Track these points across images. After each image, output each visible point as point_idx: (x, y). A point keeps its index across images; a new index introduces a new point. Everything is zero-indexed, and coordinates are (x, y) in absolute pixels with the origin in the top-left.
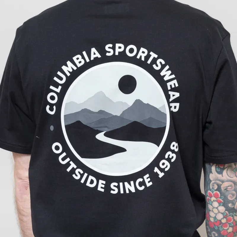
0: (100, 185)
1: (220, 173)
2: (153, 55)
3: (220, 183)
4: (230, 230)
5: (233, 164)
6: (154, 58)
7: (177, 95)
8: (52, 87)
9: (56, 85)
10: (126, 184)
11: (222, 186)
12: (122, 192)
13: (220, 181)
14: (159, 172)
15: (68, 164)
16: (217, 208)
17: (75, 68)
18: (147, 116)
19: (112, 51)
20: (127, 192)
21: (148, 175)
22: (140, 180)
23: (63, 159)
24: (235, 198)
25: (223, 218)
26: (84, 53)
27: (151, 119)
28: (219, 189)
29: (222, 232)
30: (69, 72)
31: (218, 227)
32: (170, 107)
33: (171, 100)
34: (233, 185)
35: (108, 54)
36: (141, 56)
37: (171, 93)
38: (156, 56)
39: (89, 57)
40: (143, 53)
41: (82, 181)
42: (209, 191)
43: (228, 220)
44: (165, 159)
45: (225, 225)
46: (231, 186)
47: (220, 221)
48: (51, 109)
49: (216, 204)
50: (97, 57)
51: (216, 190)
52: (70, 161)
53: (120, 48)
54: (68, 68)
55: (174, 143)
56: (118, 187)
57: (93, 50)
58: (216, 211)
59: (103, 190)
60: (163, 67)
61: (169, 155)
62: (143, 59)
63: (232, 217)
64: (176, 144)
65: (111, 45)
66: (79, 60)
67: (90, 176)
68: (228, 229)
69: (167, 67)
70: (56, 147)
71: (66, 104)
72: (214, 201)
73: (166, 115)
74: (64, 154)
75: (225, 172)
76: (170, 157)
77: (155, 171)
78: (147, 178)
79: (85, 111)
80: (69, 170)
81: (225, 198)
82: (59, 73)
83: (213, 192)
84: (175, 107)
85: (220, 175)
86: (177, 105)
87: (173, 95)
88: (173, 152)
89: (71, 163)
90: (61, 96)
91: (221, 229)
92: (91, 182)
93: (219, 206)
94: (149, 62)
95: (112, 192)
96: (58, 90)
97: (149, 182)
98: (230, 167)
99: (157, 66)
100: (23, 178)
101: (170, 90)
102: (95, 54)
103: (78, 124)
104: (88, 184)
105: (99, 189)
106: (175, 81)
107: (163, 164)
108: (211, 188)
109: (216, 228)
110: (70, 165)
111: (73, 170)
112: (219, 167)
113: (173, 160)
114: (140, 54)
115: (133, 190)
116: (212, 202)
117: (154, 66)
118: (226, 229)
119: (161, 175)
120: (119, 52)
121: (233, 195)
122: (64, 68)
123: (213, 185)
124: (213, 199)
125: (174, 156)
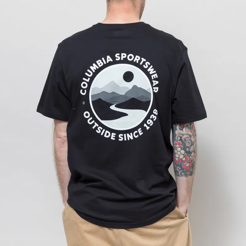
0: (112, 136)
1: (182, 130)
2: (143, 60)
3: (182, 136)
4: (188, 165)
5: (189, 123)
6: (144, 61)
7: (157, 82)
8: (84, 79)
9: (87, 77)
10: (128, 135)
11: (183, 138)
12: (125, 139)
13: (181, 134)
14: (147, 126)
15: (93, 124)
16: (180, 151)
17: (98, 68)
18: (140, 95)
19: (119, 57)
20: (129, 139)
21: (140, 129)
22: (136, 132)
23: (90, 121)
24: (191, 145)
25: (183, 158)
26: (103, 59)
27: (142, 96)
28: (181, 140)
29: (183, 167)
30: (94, 70)
31: (181, 164)
32: (153, 90)
33: (153, 85)
34: (189, 137)
35: (117, 59)
36: (136, 61)
37: (154, 81)
38: (145, 60)
39: (106, 61)
40: (137, 59)
41: (102, 134)
42: (175, 142)
43: (186, 159)
44: (150, 119)
45: (184, 162)
46: (188, 137)
47: (182, 159)
48: (83, 92)
49: (179, 149)
50: (111, 61)
51: (179, 140)
52: (94, 122)
53: (124, 56)
54: (94, 67)
55: (155, 110)
56: (123, 137)
57: (108, 57)
58: (179, 153)
59: (114, 139)
60: (149, 66)
61: (152, 117)
62: (137, 62)
63: (188, 157)
64: (156, 111)
65: (119, 54)
66: (100, 63)
67: (106, 131)
68: (187, 164)
69: (152, 67)
70: (86, 114)
71: (92, 88)
72: (178, 147)
73: (151, 93)
74: (91, 118)
75: (184, 129)
76: (153, 118)
77: (144, 126)
78: (140, 130)
79: (104, 93)
80: (94, 127)
81: (185, 145)
82: (88, 71)
83: (177, 142)
84: (156, 90)
85: (182, 131)
86: (157, 88)
87: (155, 83)
88: (155, 115)
89: (95, 123)
90: (90, 84)
91: (182, 165)
92: (107, 134)
93: (181, 150)
94: (141, 64)
95: (119, 140)
96: (88, 80)
97: (141, 132)
98: (187, 126)
99: (146, 66)
100: (61, 137)
101: (153, 80)
102: (109, 59)
103: (100, 100)
104: (105, 136)
105: (112, 138)
106: (156, 75)
107: (149, 122)
108: (176, 139)
109: (179, 164)
110: (95, 124)
111: (96, 128)
112: (181, 126)
113: (154, 120)
114: (136, 59)
115: (132, 138)
116: (177, 148)
117: (144, 66)
118: (185, 164)
119: (148, 128)
120: (123, 58)
121: (189, 143)
122: (91, 67)
123: (178, 138)
124: (178, 146)
125: (155, 117)
